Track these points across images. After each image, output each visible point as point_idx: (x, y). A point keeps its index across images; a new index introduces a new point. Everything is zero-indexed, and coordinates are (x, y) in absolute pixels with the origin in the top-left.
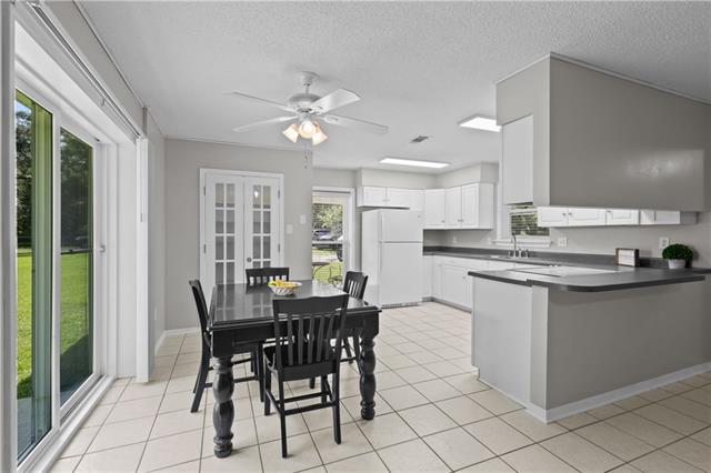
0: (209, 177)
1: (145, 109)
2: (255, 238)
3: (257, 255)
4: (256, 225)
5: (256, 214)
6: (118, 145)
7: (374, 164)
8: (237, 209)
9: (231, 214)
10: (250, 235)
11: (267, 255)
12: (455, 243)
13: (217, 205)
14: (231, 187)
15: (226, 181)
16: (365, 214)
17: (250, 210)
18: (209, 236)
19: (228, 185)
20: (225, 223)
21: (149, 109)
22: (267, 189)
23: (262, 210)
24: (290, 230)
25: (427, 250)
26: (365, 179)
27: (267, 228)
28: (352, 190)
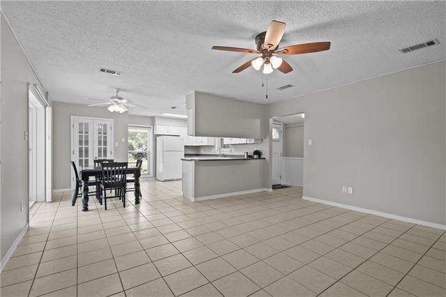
0: (76, 120)
1: (47, 93)
2: (99, 148)
3: (100, 156)
4: (100, 142)
5: (99, 137)
6: (36, 108)
7: (161, 115)
8: (90, 135)
9: (87, 137)
10: (96, 147)
11: (105, 155)
12: (202, 152)
13: (80, 132)
14: (87, 125)
15: (84, 122)
16: (158, 138)
17: (96, 135)
18: (75, 147)
19: (85, 124)
20: (83, 141)
21: (49, 93)
22: (105, 126)
23: (102, 135)
24: (117, 144)
25: (186, 155)
26: (157, 122)
27: (105, 143)
28: (152, 127)
